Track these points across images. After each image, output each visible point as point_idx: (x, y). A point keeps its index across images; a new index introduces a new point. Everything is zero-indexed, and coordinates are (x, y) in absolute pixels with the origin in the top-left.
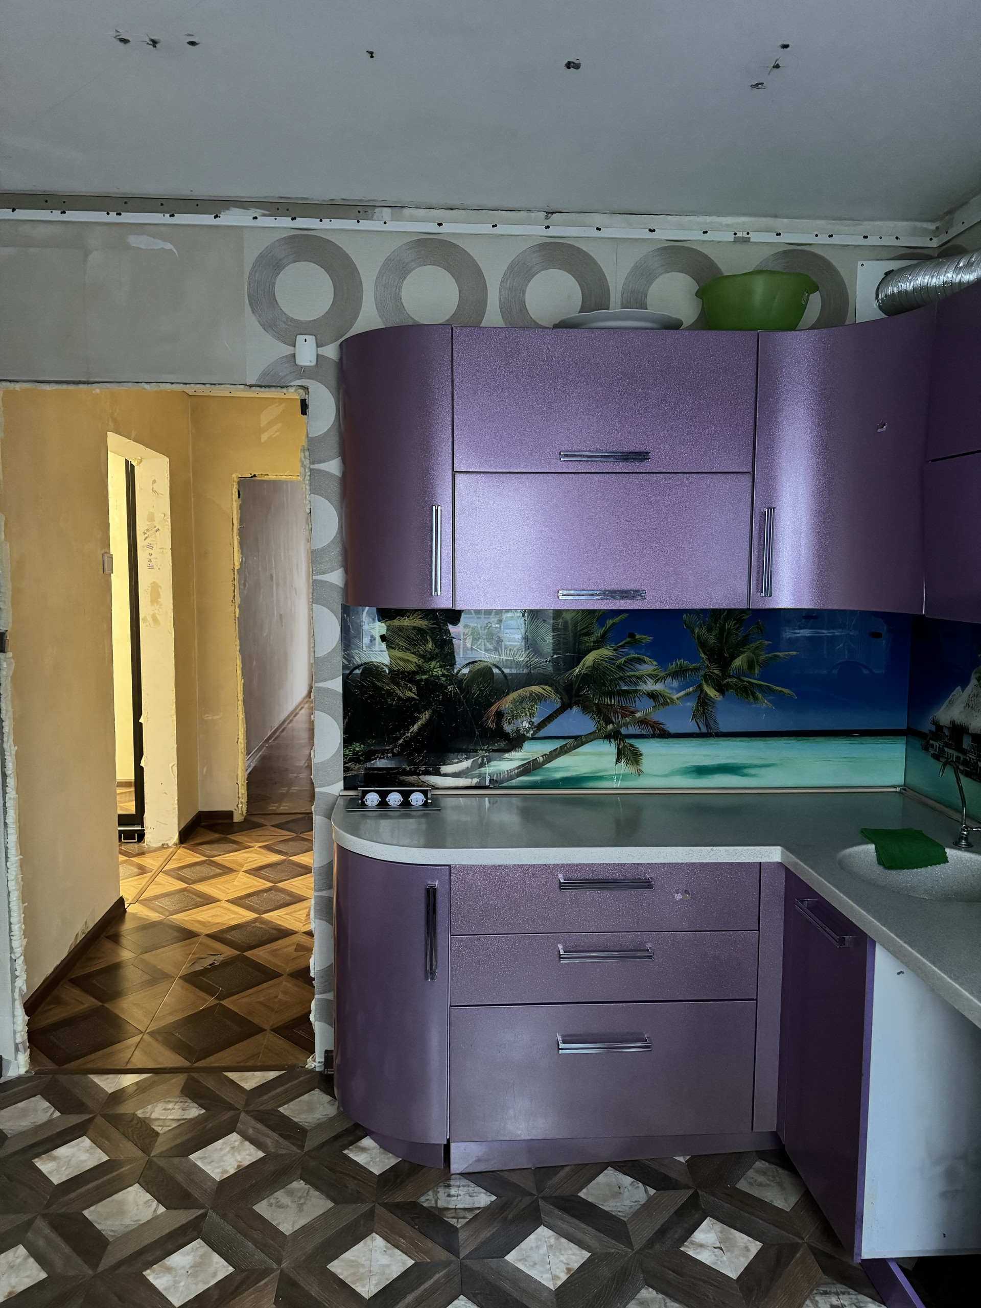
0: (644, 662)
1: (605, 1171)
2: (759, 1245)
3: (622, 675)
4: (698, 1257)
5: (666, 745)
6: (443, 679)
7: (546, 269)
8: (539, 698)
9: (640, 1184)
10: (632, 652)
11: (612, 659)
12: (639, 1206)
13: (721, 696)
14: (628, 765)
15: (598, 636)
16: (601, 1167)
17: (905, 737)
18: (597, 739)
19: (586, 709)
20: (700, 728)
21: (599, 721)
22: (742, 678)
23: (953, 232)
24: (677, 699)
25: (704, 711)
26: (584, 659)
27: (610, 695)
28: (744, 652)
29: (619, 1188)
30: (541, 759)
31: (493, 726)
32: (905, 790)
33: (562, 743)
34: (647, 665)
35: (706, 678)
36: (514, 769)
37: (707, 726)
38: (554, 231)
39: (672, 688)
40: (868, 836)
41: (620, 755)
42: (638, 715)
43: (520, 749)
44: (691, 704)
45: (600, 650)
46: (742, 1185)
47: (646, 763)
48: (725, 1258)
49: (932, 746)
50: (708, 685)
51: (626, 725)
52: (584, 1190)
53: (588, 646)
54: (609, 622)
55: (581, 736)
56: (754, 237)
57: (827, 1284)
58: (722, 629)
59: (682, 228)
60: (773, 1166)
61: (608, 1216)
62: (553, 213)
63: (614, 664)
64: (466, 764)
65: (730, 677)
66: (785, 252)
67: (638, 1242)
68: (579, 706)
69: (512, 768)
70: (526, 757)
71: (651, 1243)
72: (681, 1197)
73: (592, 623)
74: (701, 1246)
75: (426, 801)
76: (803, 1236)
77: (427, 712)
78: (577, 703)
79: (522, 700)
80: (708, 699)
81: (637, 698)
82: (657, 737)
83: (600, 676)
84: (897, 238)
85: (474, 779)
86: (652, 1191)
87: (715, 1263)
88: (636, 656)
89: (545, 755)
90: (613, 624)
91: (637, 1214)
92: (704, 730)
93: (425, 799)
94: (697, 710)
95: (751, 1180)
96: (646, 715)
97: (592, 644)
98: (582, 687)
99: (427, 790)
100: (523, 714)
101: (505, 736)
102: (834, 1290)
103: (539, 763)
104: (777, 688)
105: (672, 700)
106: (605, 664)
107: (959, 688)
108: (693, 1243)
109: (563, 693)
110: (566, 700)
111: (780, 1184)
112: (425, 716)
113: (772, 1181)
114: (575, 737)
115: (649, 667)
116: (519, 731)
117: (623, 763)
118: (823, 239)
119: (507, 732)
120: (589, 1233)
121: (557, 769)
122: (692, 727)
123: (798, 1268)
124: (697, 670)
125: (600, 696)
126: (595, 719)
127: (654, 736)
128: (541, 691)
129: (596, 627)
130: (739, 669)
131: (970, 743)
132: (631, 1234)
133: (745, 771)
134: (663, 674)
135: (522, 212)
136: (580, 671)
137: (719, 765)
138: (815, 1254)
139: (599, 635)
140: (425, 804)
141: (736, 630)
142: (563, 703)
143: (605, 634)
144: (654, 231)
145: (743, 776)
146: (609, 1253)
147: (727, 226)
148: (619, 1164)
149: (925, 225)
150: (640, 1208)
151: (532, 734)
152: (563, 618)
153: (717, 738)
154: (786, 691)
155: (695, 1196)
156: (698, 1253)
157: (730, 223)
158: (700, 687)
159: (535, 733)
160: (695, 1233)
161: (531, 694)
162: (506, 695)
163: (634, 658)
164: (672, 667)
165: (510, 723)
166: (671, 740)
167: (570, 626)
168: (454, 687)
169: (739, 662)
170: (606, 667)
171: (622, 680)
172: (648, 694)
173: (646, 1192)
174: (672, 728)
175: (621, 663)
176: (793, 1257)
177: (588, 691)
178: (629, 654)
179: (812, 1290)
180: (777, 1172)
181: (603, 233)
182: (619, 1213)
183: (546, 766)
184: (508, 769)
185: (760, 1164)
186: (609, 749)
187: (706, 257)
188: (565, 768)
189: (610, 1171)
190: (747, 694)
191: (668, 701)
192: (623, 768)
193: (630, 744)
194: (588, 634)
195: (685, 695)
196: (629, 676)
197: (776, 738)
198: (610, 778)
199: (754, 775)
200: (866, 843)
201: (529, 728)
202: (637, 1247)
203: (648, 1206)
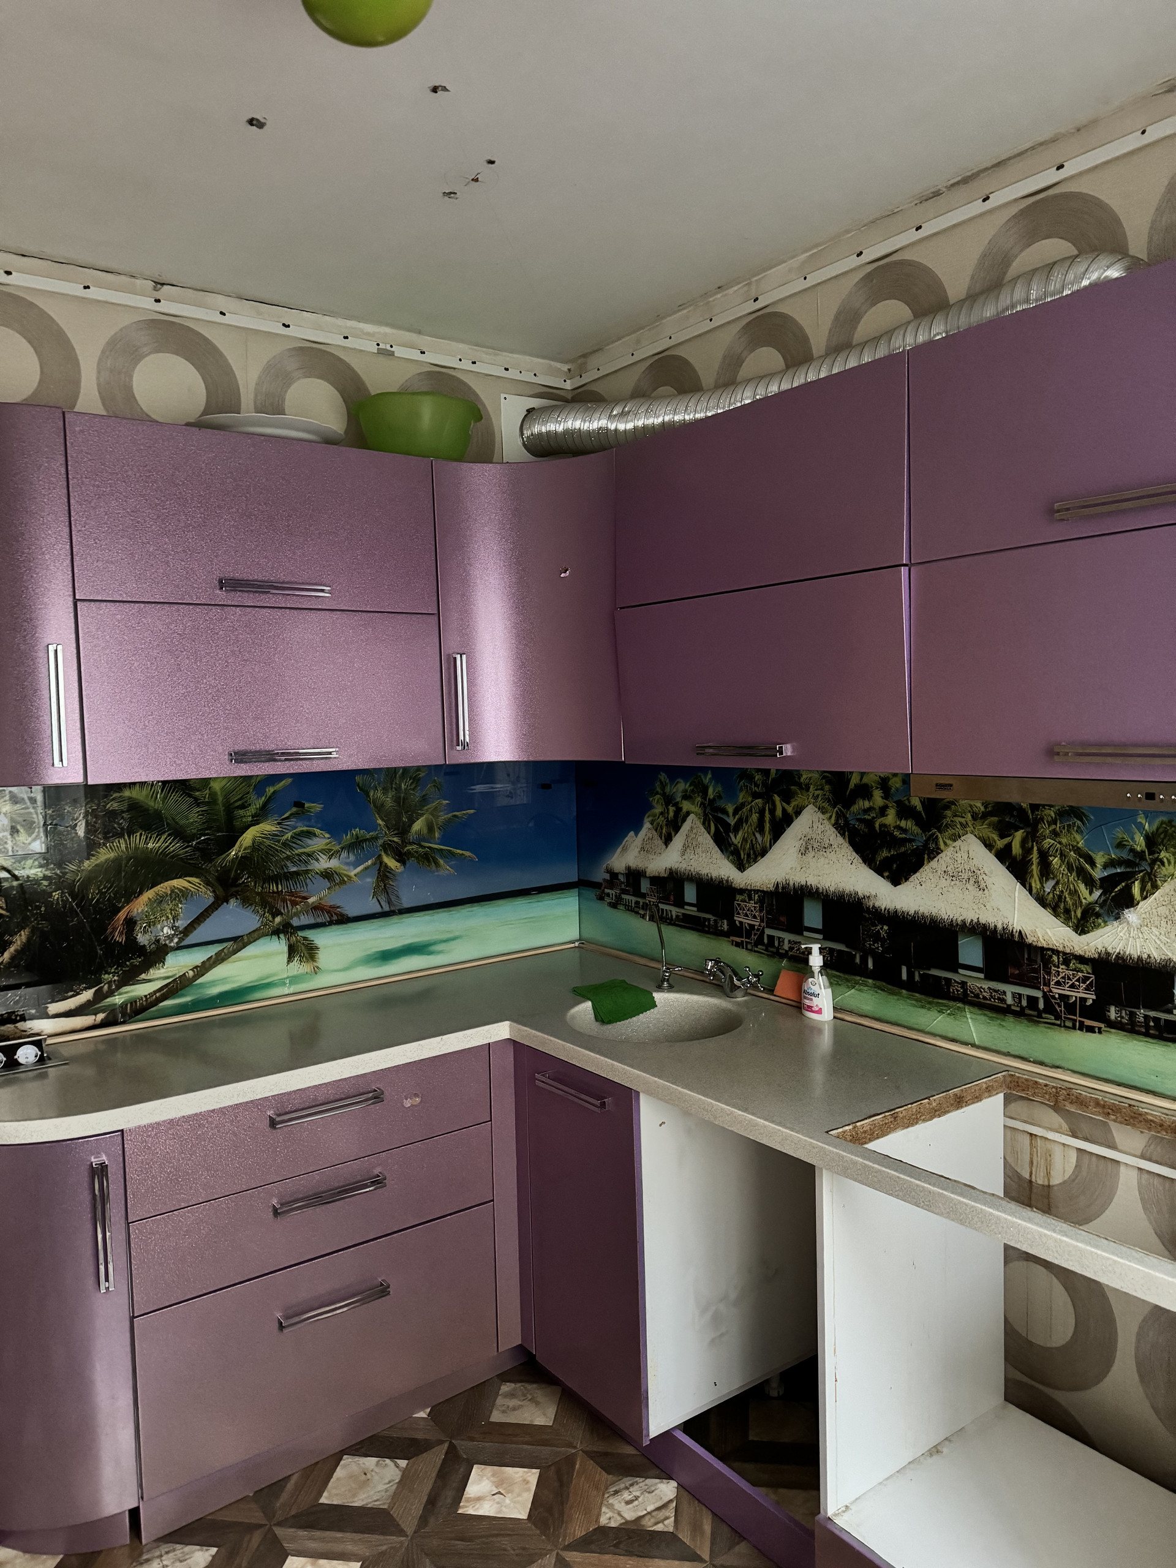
0: (315, 835)
1: (342, 1462)
2: (536, 1472)
3: (289, 854)
4: (481, 1513)
5: (345, 932)
6: (45, 883)
7: (157, 352)
8: (181, 895)
9: (388, 1461)
10: (299, 824)
11: (277, 835)
12: (396, 1486)
13: (402, 867)
14: (303, 964)
15: (257, 809)
16: (336, 1459)
17: (577, 890)
18: (262, 936)
19: (246, 902)
20: (382, 907)
21: (264, 914)
22: (423, 844)
23: (587, 378)
24: (355, 875)
25: (385, 886)
26: (241, 838)
27: (276, 879)
28: (422, 815)
29: (365, 1474)
30: (191, 973)
31: (119, 938)
32: (583, 943)
33: (217, 948)
34: (318, 839)
35: (387, 847)
36: (155, 992)
37: (389, 903)
38: (165, 307)
39: (347, 864)
40: (581, 994)
41: (292, 951)
42: (311, 900)
43: (161, 965)
44: (370, 880)
45: (261, 825)
46: (496, 1417)
47: (324, 958)
48: (507, 1501)
49: (608, 895)
50: (387, 855)
51: (297, 914)
52: (325, 1494)
53: (245, 822)
54: (270, 790)
55: (242, 936)
56: (399, 351)
57: (612, 1483)
58: (398, 789)
59: (318, 327)
60: (519, 1385)
61: (363, 1511)
62: (163, 284)
63: (279, 841)
64: (87, 995)
65: (411, 843)
66: (429, 373)
67: (409, 1524)
68: (237, 899)
69: (151, 991)
70: (170, 974)
71: (424, 1520)
72: (437, 1456)
73: (248, 793)
74: (479, 1499)
75: (42, 1055)
76: (575, 1444)
77: (22, 932)
78: (234, 895)
79: (160, 900)
80: (389, 872)
81: (308, 880)
82: (334, 924)
83: (262, 857)
84: (535, 375)
85: (98, 1016)
86: (403, 1463)
87: (500, 1512)
88: (305, 829)
89: (196, 967)
90: (274, 792)
91: (396, 1496)
92: (386, 908)
93: (39, 1053)
94: (378, 886)
95: (503, 1408)
96: (320, 899)
97: (250, 819)
98: (239, 874)
99: (40, 1040)
100: (164, 918)
101: (141, 950)
102: (622, 1486)
103: (189, 979)
104: (458, 851)
105: (349, 877)
106: (268, 842)
107: (632, 833)
108: (469, 1500)
109: (216, 884)
110: (220, 892)
111: (533, 1400)
112: (20, 939)
113: (524, 1400)
114: (234, 939)
115: (320, 841)
116: (158, 941)
117: (295, 963)
118: (466, 365)
119: (142, 944)
120: (348, 1541)
121: (213, 983)
122: (373, 906)
123: (583, 1479)
124: (376, 838)
125: (264, 883)
126: (258, 912)
127: (331, 923)
128: (186, 884)
129: (253, 797)
130: (419, 833)
131: (649, 886)
132: (398, 1520)
133: (433, 948)
134: (338, 848)
135: (123, 277)
136: (236, 854)
137: (404, 946)
138: (592, 1458)
139: (258, 806)
140: (41, 1060)
141: (413, 789)
142: (216, 897)
143: (264, 807)
144: (288, 326)
145: (429, 954)
146: (382, 1552)
147: (368, 334)
148: (354, 1448)
149: (558, 365)
150: (397, 1488)
151: (177, 943)
152: (210, 788)
153: (400, 916)
154: (467, 853)
155: (452, 1449)
156: (478, 1508)
157: (371, 332)
158: (380, 857)
159: (181, 940)
160: (467, 1489)
161: (172, 891)
162: (138, 896)
163: (302, 832)
164: (347, 838)
165: (145, 932)
166: (350, 925)
167: (220, 799)
168: (62, 893)
169: (418, 826)
170: (269, 846)
171: (290, 860)
172: (322, 873)
173: (397, 1467)
174: (351, 911)
175: (287, 839)
176: (573, 1470)
177: (248, 878)
178: (296, 828)
179: (603, 1495)
180: (525, 1388)
181: (228, 319)
182: (376, 1503)
183: (198, 981)
184: (146, 993)
185: (506, 1388)
186: (278, 947)
187: (348, 367)
188: (224, 980)
189: (347, 1460)
190: (429, 861)
191: (346, 879)
192: (297, 968)
193: (304, 937)
194: (243, 807)
195: (363, 870)
196: (298, 855)
197: (459, 907)
198: (282, 983)
199: (439, 952)
200: (584, 1001)
201: (173, 935)
202: (410, 1531)
203: (406, 1480)
